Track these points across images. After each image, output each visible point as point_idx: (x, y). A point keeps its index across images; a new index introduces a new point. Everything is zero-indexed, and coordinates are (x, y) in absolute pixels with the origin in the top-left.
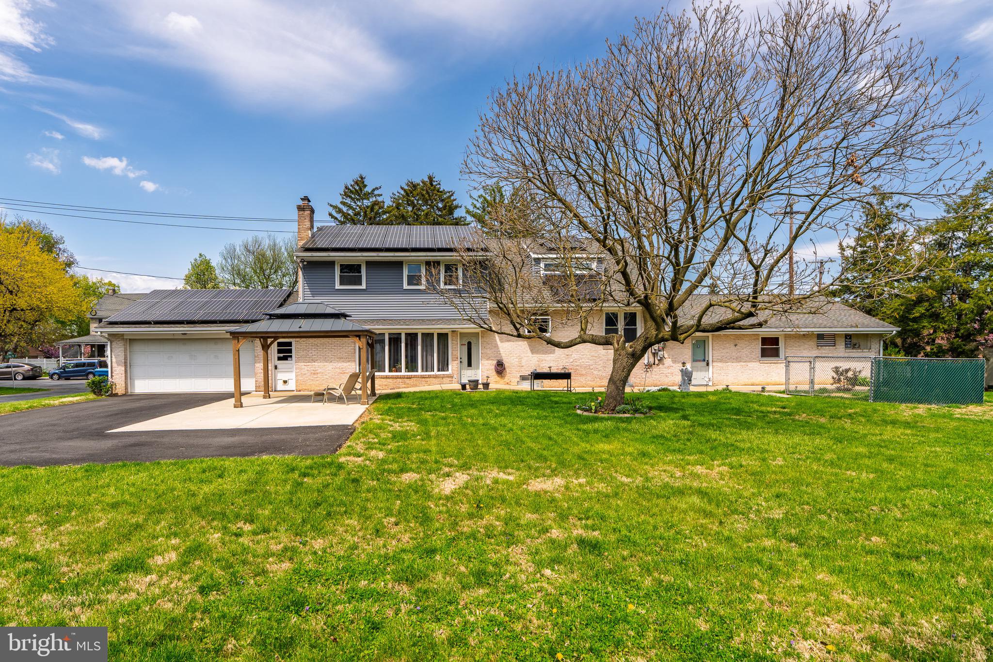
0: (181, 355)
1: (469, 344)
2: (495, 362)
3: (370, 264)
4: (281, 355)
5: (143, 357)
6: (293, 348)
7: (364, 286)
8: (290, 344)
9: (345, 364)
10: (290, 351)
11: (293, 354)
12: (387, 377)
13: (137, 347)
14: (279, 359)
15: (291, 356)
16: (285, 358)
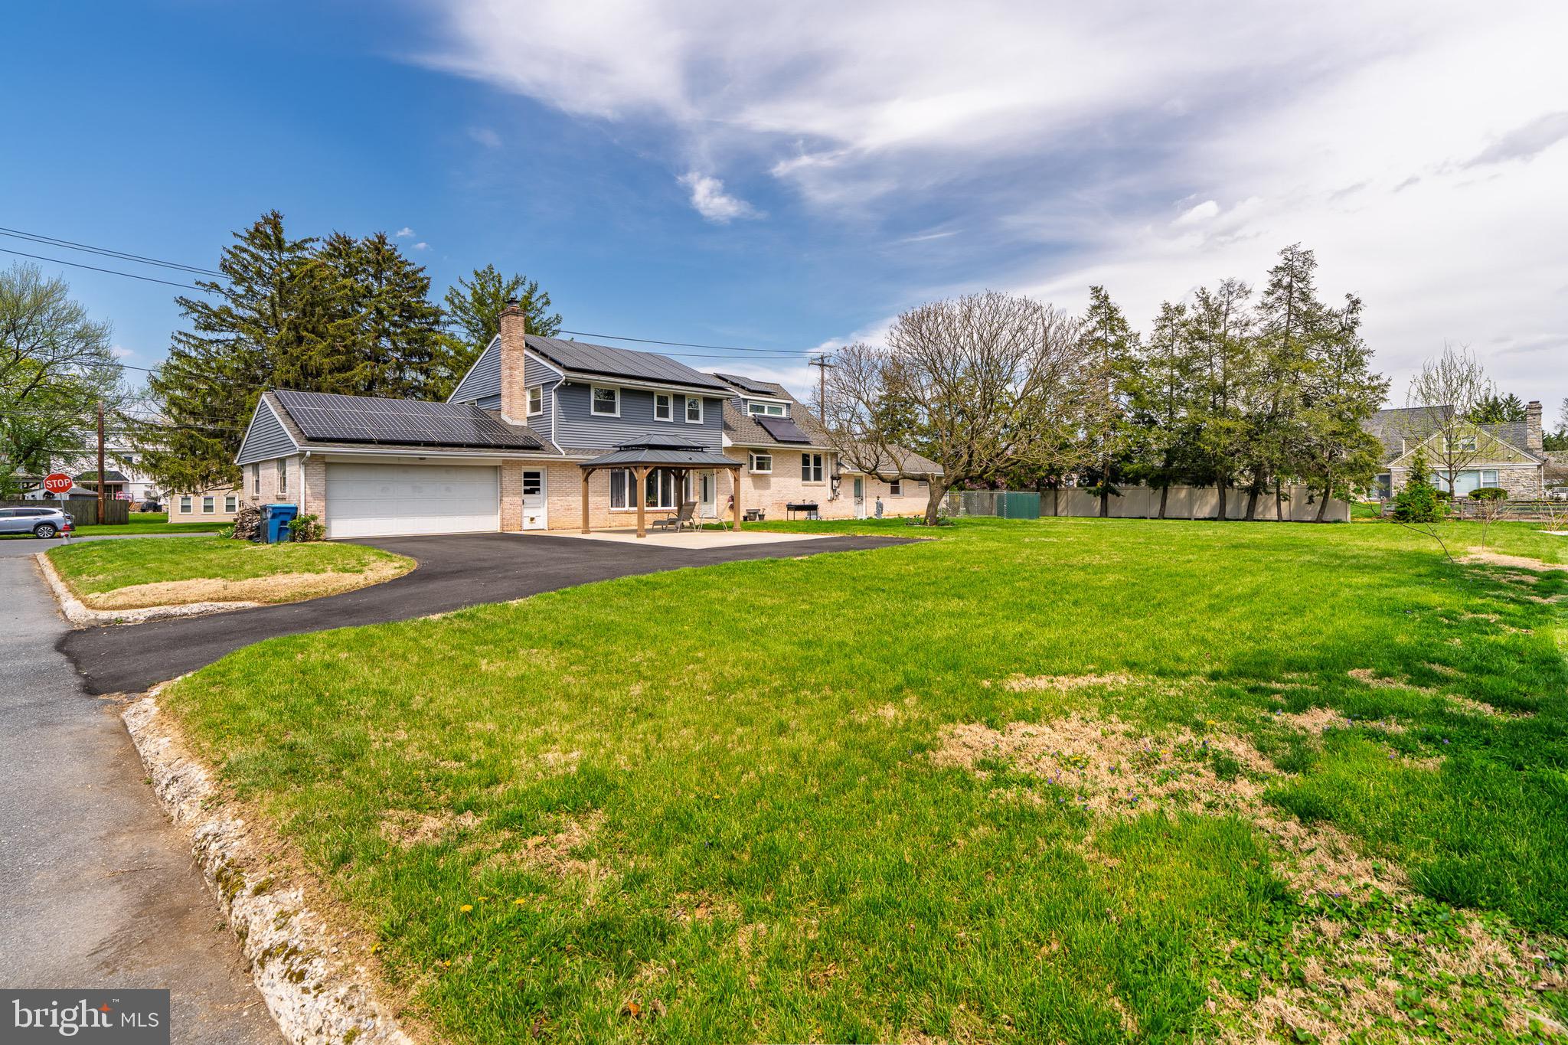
0: (401, 486)
1: (705, 479)
2: (728, 497)
3: (625, 391)
4: (528, 488)
5: (348, 486)
6: (541, 479)
7: (618, 414)
8: (537, 475)
9: (600, 499)
10: (538, 483)
11: (541, 487)
12: (626, 512)
13: (338, 475)
14: (526, 492)
15: (539, 489)
16: (532, 492)
